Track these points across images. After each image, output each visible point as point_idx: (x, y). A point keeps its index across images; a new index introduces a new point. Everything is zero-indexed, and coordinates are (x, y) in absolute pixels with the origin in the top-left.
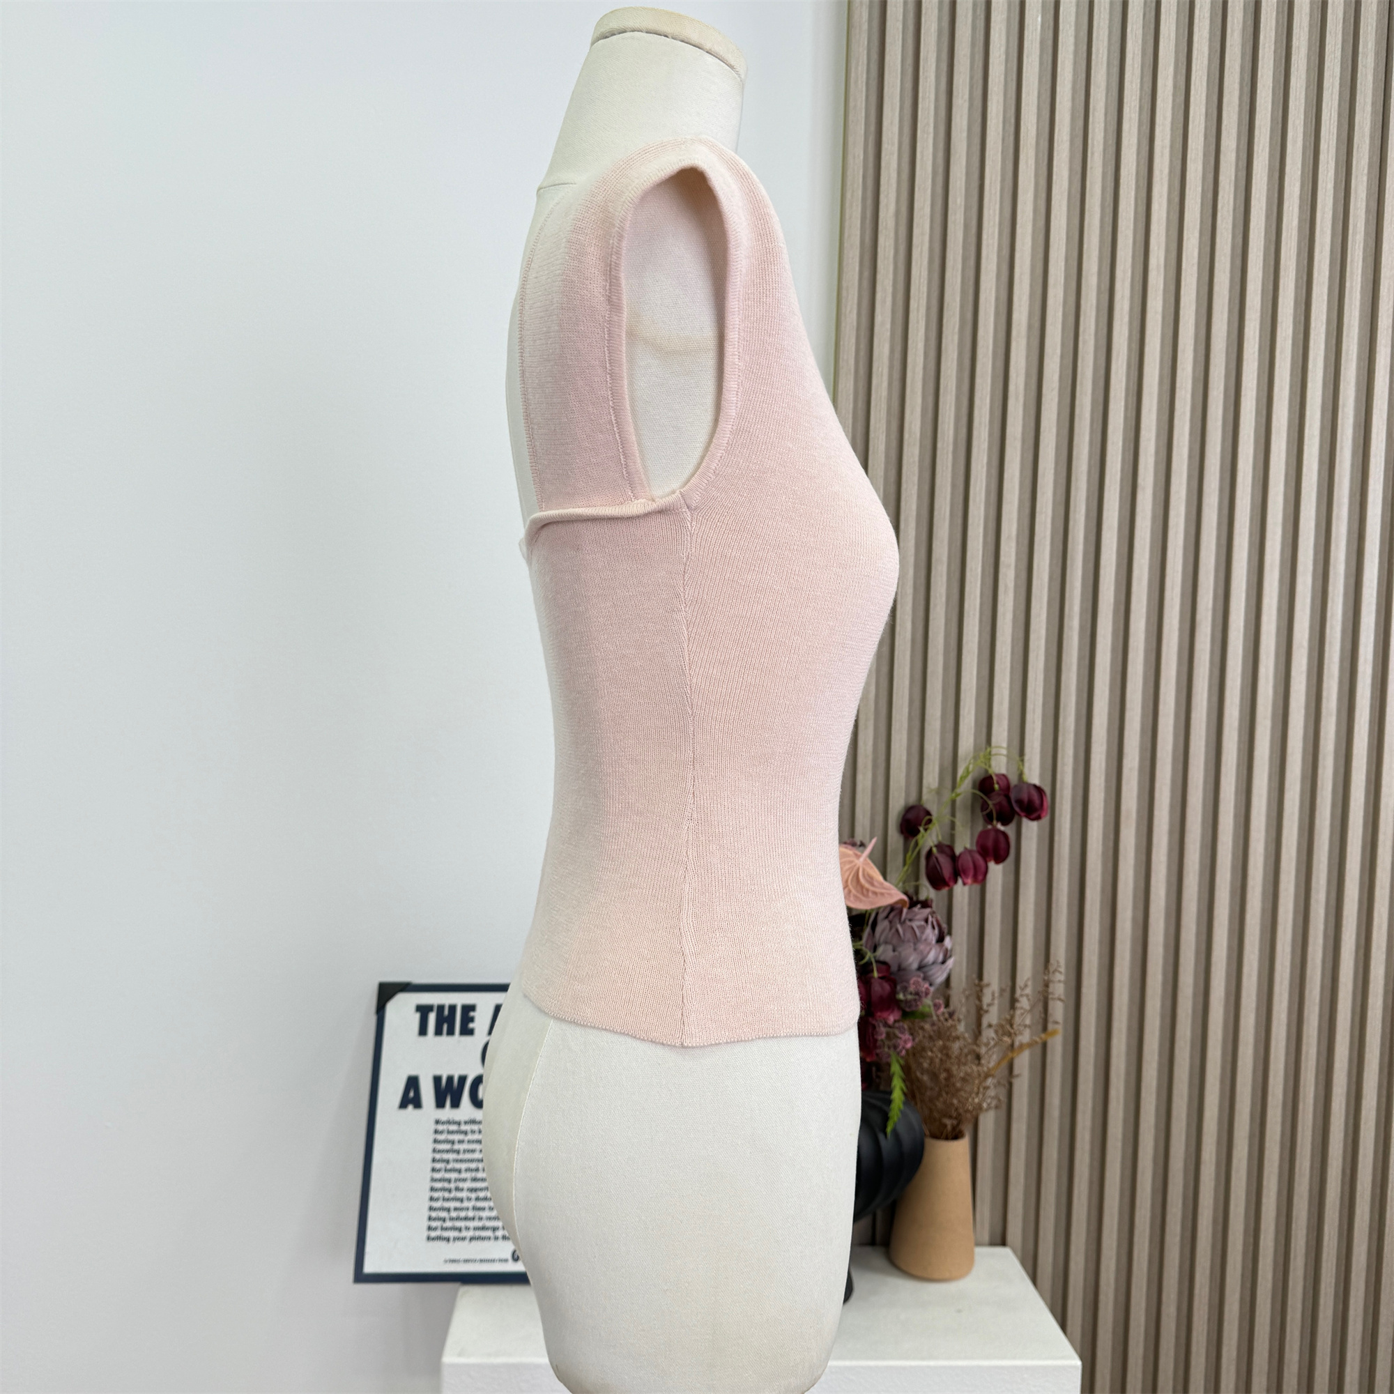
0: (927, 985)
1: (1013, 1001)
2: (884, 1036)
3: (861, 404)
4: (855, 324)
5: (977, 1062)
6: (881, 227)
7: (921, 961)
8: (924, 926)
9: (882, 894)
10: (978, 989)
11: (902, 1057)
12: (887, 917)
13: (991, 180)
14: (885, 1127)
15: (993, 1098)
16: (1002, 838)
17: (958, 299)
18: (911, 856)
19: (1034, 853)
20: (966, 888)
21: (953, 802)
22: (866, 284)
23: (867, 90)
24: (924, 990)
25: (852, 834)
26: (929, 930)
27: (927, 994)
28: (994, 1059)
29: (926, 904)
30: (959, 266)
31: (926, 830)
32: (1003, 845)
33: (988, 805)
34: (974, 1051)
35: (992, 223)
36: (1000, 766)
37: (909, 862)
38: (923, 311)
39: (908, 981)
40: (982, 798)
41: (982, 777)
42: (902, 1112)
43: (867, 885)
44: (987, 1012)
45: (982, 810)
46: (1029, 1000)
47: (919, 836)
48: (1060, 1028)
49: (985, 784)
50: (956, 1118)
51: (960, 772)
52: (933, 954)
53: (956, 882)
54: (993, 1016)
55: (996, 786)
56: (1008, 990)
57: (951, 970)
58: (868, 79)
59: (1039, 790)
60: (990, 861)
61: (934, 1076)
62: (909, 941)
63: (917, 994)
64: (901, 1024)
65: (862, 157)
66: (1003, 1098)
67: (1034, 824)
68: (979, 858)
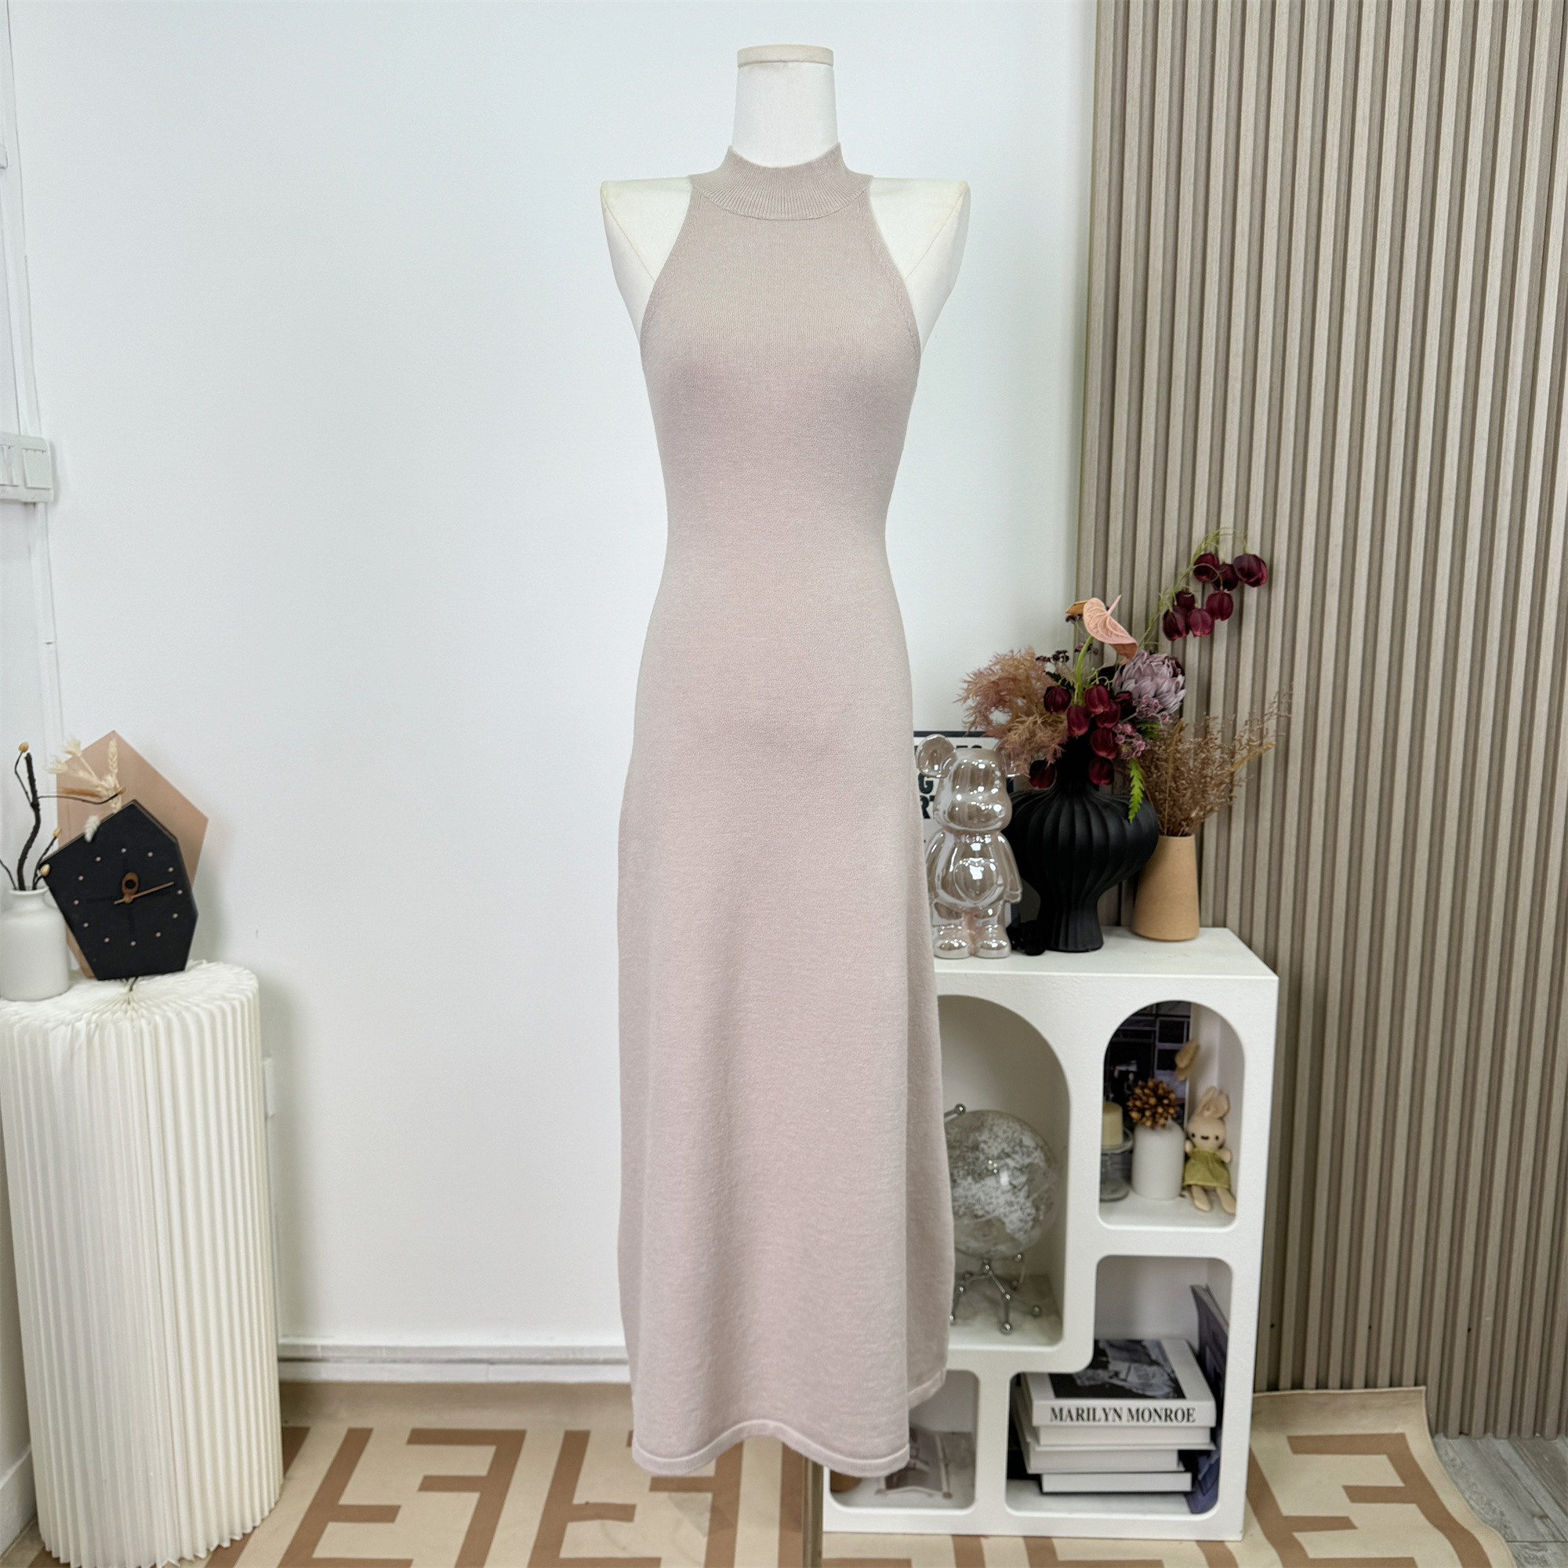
3: (1113, 247)
6: (1127, 99)
7: (1156, 692)
13: (1221, 52)
14: (1127, 815)
16: (1226, 598)
17: (1193, 155)
20: (1198, 638)
22: (1116, 146)
24: (1154, 704)
26: (1165, 668)
32: (1226, 604)
35: (1221, 89)
38: (1164, 166)
40: (1211, 569)
42: (1140, 804)
43: (1112, 630)
52: (1167, 686)
53: (1187, 633)
57: (1182, 702)
59: (1259, 559)
60: (1217, 618)
62: (1148, 675)
67: (1255, 589)
68: (1206, 614)
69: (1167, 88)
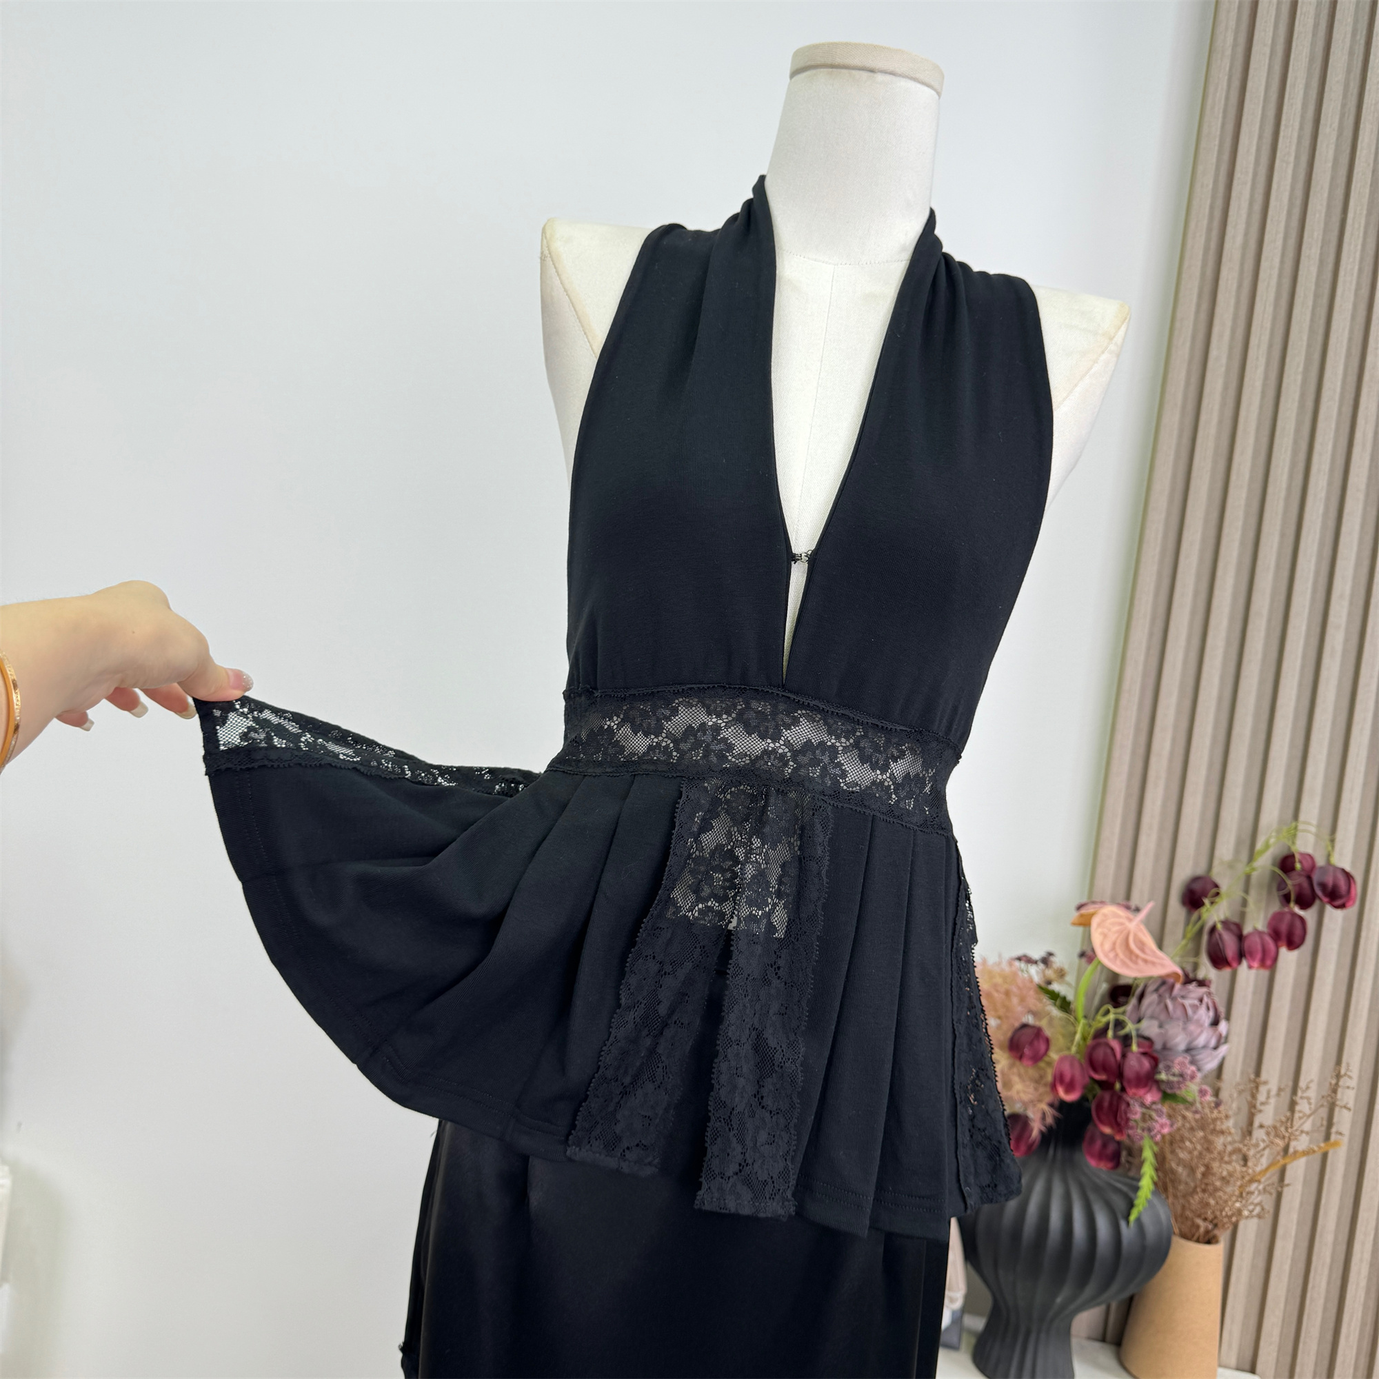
0: (1193, 1068)
1: (1292, 1105)
2: (1138, 1117)
3: (1185, 442)
4: (1187, 357)
5: (1242, 1163)
6: (1224, 259)
7: (1190, 1043)
8: (1197, 1006)
9: (1153, 963)
10: (1253, 1085)
11: (1157, 1143)
12: (1157, 990)
13: (1355, 213)
14: (1128, 1214)
15: (1256, 1205)
16: (1298, 923)
17: (1305, 338)
18: (1193, 930)
19: (1335, 946)
20: (1253, 972)
21: (1248, 878)
22: (1203, 316)
23: (1224, 117)
24: (1189, 1072)
25: (1128, 896)
26: (1203, 1010)
27: (1193, 1077)
28: (1264, 1162)
29: (1202, 983)
30: (1310, 303)
31: (1212, 903)
32: (1298, 931)
33: (1286, 885)
34: (1239, 1150)
35: (1351, 260)
36: (1306, 844)
37: (1189, 935)
38: (1264, 347)
39: (1172, 1062)
40: (1280, 875)
41: (1285, 853)
42: (1149, 1201)
43: (1137, 951)
44: (1260, 1111)
45: (1279, 889)
46: (1310, 1104)
47: (1203, 910)
48: (1345, 1140)
49: (1286, 863)
50: (1211, 1222)
51: (1259, 845)
52: (1204, 1037)
53: (1240, 962)
54: (1267, 1116)
55: (1298, 866)
56: (1288, 1091)
57: (1223, 1059)
58: (1226, 105)
59: (1348, 876)
60: (1282, 946)
61: (1192, 1170)
62: (1178, 1019)
63: (1181, 1075)
64: (1159, 1106)
65: (1211, 186)
66: (1269, 1206)
67: (1339, 913)
68: (1269, 942)
69: (1278, 252)
